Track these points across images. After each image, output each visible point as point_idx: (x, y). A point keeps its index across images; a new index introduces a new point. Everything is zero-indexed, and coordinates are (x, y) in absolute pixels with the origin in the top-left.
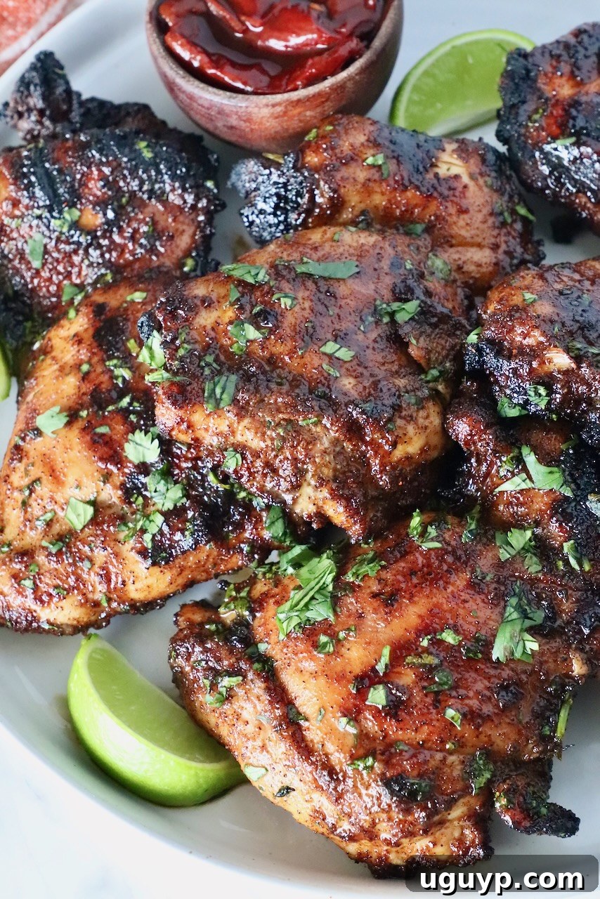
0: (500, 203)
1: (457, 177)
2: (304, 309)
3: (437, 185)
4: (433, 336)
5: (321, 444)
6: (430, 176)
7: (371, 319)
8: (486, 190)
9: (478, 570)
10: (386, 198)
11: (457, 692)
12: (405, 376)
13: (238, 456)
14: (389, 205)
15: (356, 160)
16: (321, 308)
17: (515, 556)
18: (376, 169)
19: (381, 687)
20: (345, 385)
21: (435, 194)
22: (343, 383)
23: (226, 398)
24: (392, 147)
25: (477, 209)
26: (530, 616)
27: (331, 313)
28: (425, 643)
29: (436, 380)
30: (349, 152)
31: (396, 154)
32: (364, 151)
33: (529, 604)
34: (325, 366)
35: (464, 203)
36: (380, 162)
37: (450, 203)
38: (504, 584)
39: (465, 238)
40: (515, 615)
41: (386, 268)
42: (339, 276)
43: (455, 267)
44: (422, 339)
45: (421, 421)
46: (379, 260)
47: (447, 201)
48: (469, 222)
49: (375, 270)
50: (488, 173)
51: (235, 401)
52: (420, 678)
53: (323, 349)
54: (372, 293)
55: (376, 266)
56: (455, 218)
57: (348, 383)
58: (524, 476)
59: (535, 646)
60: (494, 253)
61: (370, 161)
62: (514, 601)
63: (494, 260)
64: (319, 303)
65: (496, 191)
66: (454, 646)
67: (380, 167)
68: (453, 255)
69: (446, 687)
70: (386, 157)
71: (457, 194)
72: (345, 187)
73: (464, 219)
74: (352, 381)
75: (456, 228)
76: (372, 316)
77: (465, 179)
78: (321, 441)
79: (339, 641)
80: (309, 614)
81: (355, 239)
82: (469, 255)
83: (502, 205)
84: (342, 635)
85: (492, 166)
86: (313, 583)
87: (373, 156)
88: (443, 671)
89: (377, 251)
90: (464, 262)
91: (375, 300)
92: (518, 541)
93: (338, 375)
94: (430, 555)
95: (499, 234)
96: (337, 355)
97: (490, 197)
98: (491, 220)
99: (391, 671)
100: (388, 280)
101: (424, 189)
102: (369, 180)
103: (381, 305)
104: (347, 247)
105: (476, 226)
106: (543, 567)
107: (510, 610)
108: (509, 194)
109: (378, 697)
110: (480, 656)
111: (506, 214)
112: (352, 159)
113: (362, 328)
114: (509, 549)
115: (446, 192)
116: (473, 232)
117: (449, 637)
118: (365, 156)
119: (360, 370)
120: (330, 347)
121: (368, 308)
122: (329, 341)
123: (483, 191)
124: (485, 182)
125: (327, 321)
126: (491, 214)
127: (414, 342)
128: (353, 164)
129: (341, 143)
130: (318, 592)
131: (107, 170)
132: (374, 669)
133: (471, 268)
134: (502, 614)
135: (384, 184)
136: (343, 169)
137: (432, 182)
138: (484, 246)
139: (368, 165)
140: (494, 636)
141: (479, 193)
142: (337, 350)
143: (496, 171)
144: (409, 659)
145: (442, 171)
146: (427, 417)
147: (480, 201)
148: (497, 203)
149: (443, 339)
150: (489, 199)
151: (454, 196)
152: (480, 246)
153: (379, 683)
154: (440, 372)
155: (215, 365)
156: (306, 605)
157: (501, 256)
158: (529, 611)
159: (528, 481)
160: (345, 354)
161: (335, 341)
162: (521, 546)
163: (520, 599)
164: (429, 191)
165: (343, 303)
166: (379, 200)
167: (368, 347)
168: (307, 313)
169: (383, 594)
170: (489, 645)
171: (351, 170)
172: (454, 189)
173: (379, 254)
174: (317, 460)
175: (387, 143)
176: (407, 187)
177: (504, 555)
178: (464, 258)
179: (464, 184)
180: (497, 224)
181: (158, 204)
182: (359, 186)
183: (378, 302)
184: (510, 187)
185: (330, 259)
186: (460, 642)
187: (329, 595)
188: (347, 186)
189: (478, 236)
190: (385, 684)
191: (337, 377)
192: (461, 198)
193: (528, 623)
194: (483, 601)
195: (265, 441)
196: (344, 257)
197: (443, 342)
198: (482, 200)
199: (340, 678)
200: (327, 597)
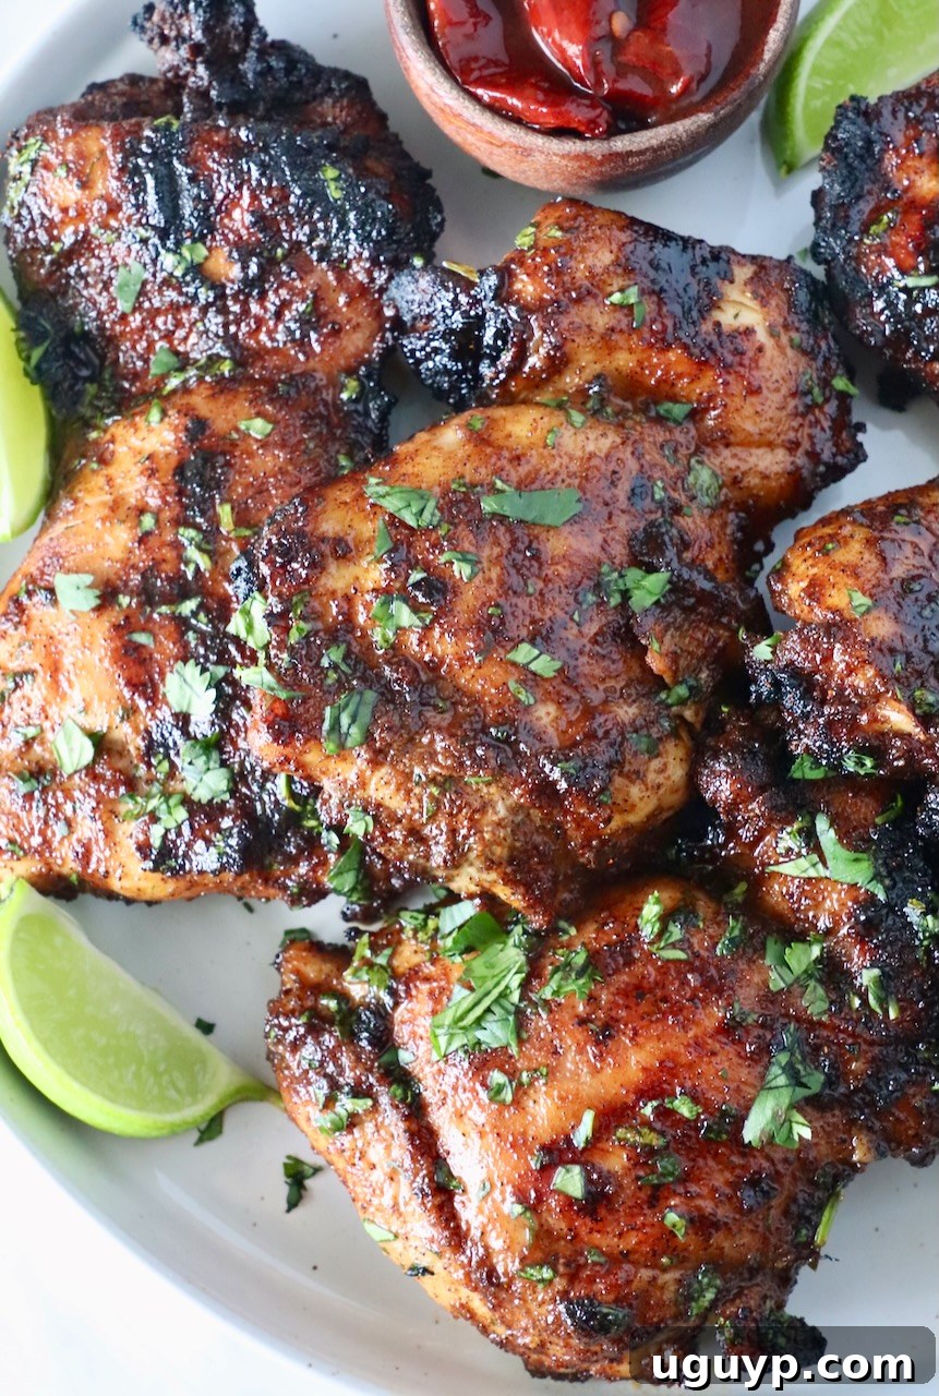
0: (809, 373)
1: (748, 332)
2: (489, 581)
3: (716, 345)
4: (686, 626)
5: (496, 813)
6: (707, 327)
7: (591, 598)
8: (790, 352)
9: (737, 1006)
10: (634, 357)
11: (685, 1188)
12: (634, 701)
13: (369, 819)
14: (638, 370)
15: (595, 296)
16: (515, 580)
17: (792, 985)
18: (626, 311)
19: (576, 1169)
20: (539, 719)
21: (713, 361)
22: (537, 714)
23: (355, 733)
24: (652, 274)
25: (772, 386)
26: (804, 1080)
27: (531, 590)
28: (648, 1110)
29: (682, 702)
30: (587, 283)
31: (657, 288)
32: (609, 281)
33: (803, 1061)
34: (512, 685)
35: (757, 377)
36: (632, 300)
37: (733, 376)
38: (772, 1029)
39: (751, 435)
40: (782, 1080)
41: (623, 503)
42: (548, 521)
43: (728, 480)
44: (668, 637)
45: (652, 777)
46: (613, 484)
47: (729, 373)
48: (759, 409)
49: (607, 504)
50: (797, 324)
51: (368, 738)
52: (635, 1162)
53: (510, 656)
54: (596, 551)
55: (607, 496)
56: (738, 401)
57: (545, 715)
58: (815, 858)
59: (807, 1133)
60: (791, 455)
61: (616, 298)
62: (783, 1058)
63: (790, 468)
64: (513, 571)
65: (804, 352)
66: (688, 1120)
67: (630, 307)
68: (727, 459)
69: (671, 1179)
70: (642, 292)
71: (746, 362)
72: (573, 341)
73: (752, 404)
74: (552, 709)
75: (738, 419)
76: (594, 594)
77: (762, 336)
78: (494, 808)
79: (520, 1085)
80: (480, 1034)
81: (580, 444)
82: (753, 460)
83: (811, 379)
84: (525, 1077)
85: (803, 313)
86: (490, 984)
87: (622, 290)
88: (669, 1156)
89: (612, 466)
90: (744, 473)
91: (600, 564)
92: (799, 962)
93: (532, 701)
94: (669, 969)
95: (801, 425)
96: (533, 667)
97: (796, 364)
98: (792, 403)
99: (594, 1146)
100: (623, 523)
101: (696, 351)
102: (613, 330)
103: (608, 575)
104: (565, 460)
105: (770, 414)
106: (831, 1003)
107: (775, 1070)
108: (824, 357)
109: (570, 1180)
110: (724, 1137)
111: (816, 391)
112: (589, 293)
113: (576, 617)
114: (784, 972)
115: (729, 358)
116: (766, 425)
117: (684, 1108)
118: (609, 289)
119: (567, 691)
120: (523, 654)
121: (590, 579)
122: (523, 640)
123: (785, 354)
124: (791, 340)
125: (523, 603)
126: (794, 395)
127: (656, 646)
128: (590, 302)
129: (573, 263)
130: (496, 1001)
131: (266, 201)
132: (569, 1141)
133: (754, 481)
134: (763, 1077)
135: (635, 337)
136: (573, 310)
137: (709, 339)
138: (777, 446)
139: (612, 304)
140: (748, 1109)
141: (779, 360)
142: (535, 659)
143: (808, 321)
144: (621, 1132)
145: (727, 317)
146: (662, 770)
147: (777, 373)
148: (804, 374)
149: (700, 629)
150: (793, 369)
151: (741, 365)
152: (770, 445)
153: (574, 1162)
154: (691, 688)
155: (343, 667)
156: (478, 1022)
157: (801, 460)
158: (803, 1073)
159: (820, 866)
160: (545, 665)
161: (532, 642)
162: (804, 967)
163: (792, 1054)
164: (703, 354)
165: (549, 571)
166: (624, 360)
167: (581, 653)
168: (491, 591)
169: (592, 1021)
170: (740, 1121)
171: (585, 312)
172: (743, 353)
173: (614, 472)
174: (487, 836)
175: (645, 266)
176: (670, 346)
177: (777, 982)
178: (744, 467)
179: (757, 345)
180: (801, 409)
181: (330, 273)
182: (597, 338)
183: (605, 569)
184: (828, 344)
185: (537, 485)
186: (698, 1115)
187: (512, 1009)
188: (577, 340)
189: (769, 431)
190: (584, 1164)
191: (530, 705)
192: (750, 369)
193: (801, 1093)
194: (739, 1055)
195: (409, 802)
196: (559, 479)
197: (699, 635)
198: (784, 372)
199: (519, 1144)
200: (508, 1012)
